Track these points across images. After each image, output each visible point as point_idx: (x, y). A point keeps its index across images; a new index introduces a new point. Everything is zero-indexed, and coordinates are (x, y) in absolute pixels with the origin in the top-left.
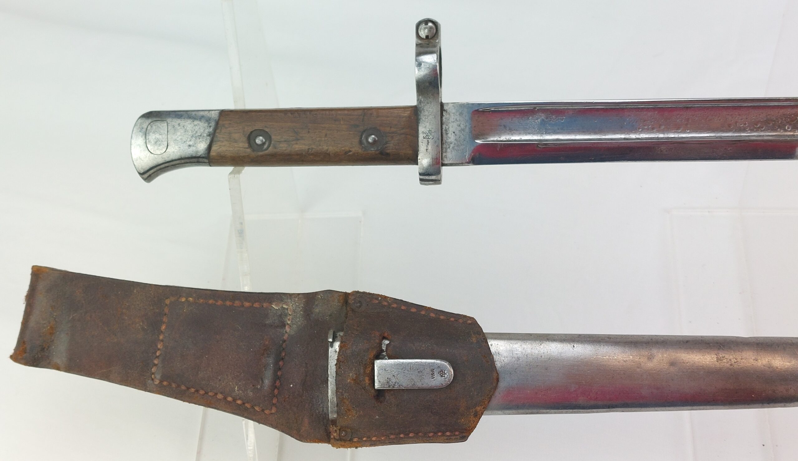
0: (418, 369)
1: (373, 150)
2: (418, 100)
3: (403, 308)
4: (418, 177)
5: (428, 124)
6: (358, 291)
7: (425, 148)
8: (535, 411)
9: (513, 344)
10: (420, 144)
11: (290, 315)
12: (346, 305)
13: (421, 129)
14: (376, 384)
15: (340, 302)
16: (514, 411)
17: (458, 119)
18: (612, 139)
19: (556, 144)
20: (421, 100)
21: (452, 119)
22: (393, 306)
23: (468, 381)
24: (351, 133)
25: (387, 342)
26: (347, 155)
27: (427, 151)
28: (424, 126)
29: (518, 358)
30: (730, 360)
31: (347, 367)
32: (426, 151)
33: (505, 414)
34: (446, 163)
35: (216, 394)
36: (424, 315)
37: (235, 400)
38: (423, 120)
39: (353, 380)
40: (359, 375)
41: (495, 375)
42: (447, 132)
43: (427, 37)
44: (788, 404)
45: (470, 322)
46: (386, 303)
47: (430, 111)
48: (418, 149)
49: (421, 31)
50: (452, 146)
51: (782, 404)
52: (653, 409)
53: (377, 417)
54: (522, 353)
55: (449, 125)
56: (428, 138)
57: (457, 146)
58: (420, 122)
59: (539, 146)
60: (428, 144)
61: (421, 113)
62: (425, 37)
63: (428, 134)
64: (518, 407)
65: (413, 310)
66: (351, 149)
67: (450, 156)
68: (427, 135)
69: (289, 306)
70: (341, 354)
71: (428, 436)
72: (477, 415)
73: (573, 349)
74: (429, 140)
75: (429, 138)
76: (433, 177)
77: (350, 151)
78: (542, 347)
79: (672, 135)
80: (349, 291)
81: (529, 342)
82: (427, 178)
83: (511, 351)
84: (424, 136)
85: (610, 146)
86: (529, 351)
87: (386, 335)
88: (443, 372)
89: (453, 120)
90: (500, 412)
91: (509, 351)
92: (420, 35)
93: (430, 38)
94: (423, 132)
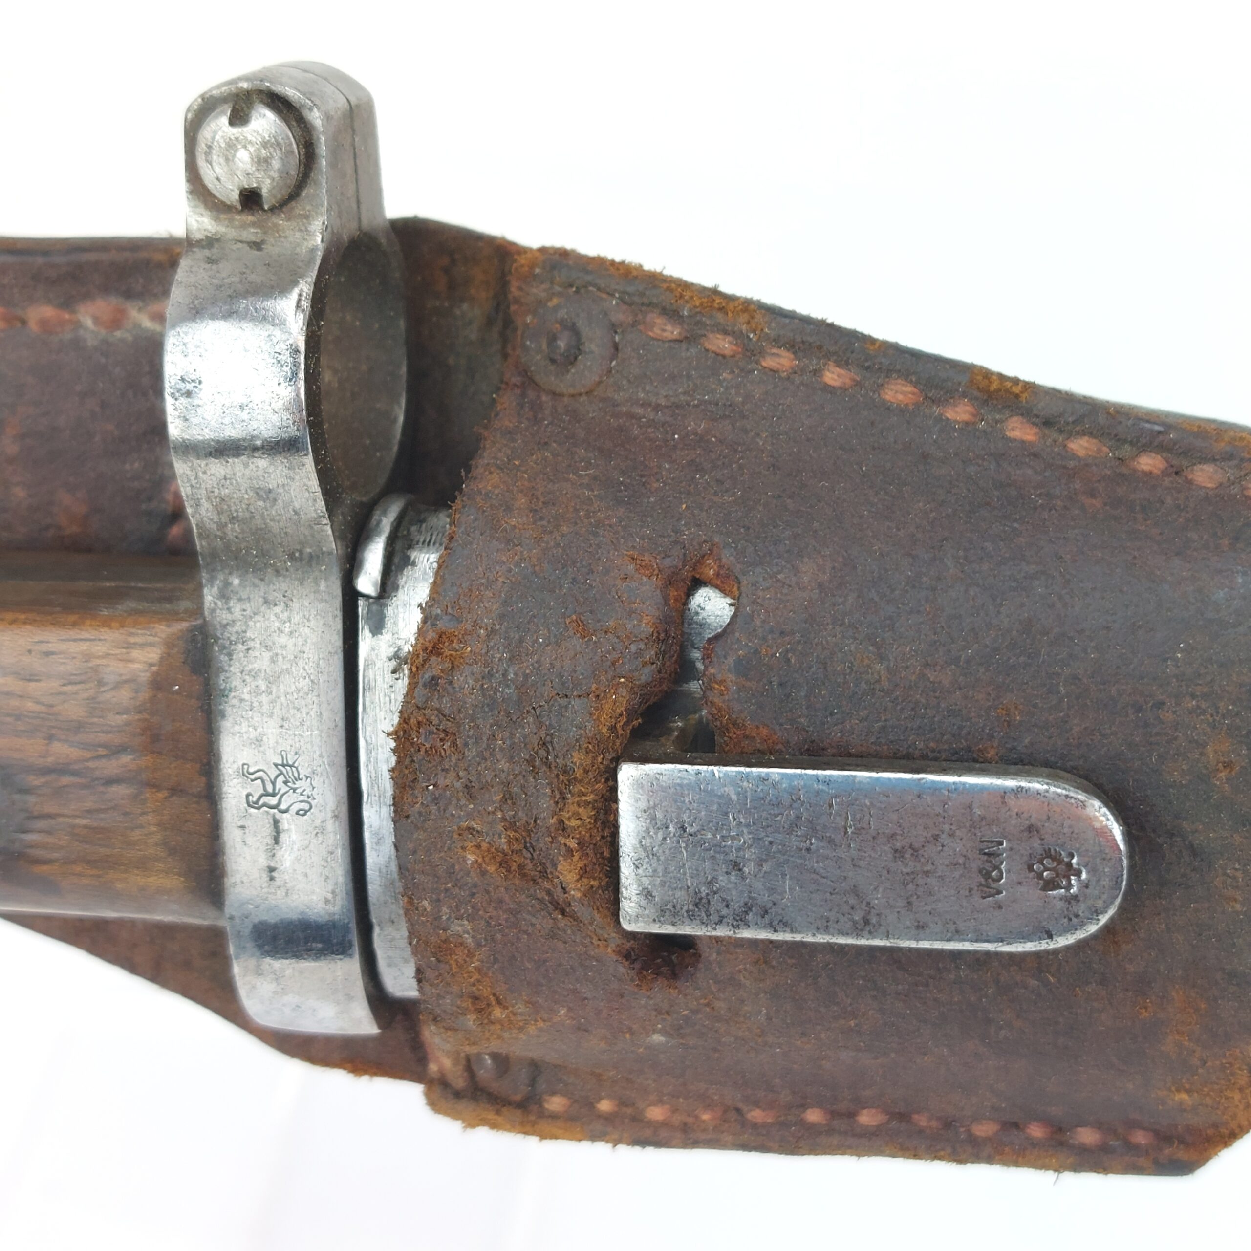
5: (271, 729)
7: (263, 861)
10: (231, 835)
14: (625, 906)
27: (272, 879)
28: (253, 734)
32: (265, 876)
38: (242, 700)
47: (284, 647)
49: (210, 161)
58: (229, 710)
60: (276, 840)
61: (230, 655)
62: (235, 196)
63: (274, 783)
68: (270, 789)
74: (284, 815)
75: (283, 807)
84: (248, 795)
92: (210, 186)
93: (272, 209)
94: (245, 773)
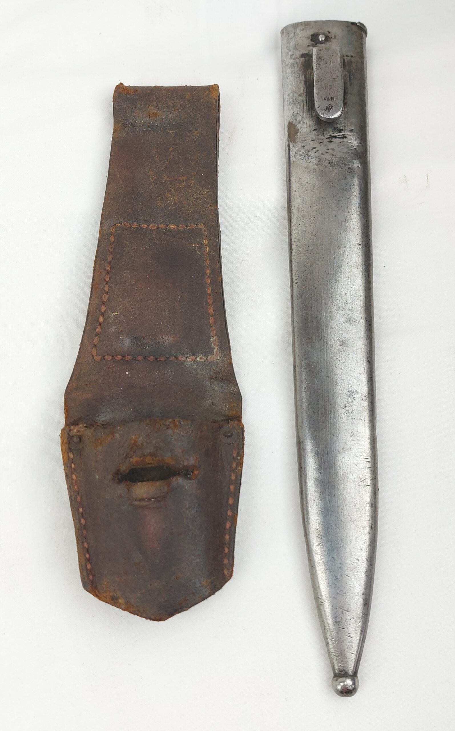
3: (232, 487)
6: (245, 431)
11: (207, 358)
12: (226, 419)
15: (229, 413)
22: (233, 475)
35: (107, 293)
36: (227, 514)
37: (103, 314)
45: (226, 573)
46: (234, 466)
53: (97, 477)
65: (231, 501)
69: (216, 356)
71: (84, 542)
80: (243, 421)
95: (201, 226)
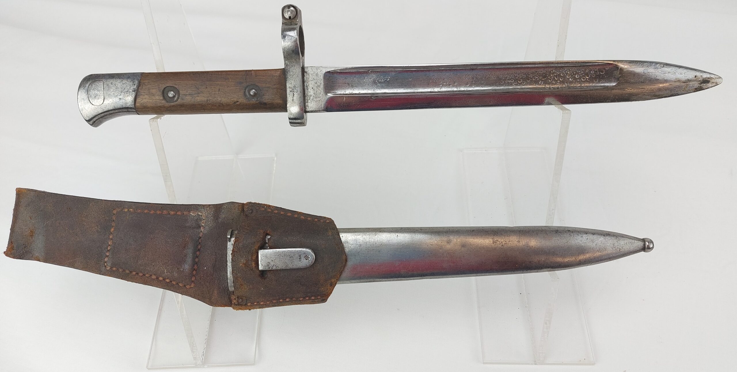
0: (290, 255)
1: (254, 101)
2: (285, 64)
3: (282, 213)
4: (288, 121)
5: (293, 82)
6: (251, 202)
7: (292, 99)
8: (372, 280)
9: (357, 235)
10: (288, 96)
11: (204, 219)
12: (243, 212)
13: (288, 85)
14: (260, 267)
15: (239, 210)
16: (358, 281)
17: (315, 78)
18: (422, 92)
19: (384, 96)
20: (287, 64)
21: (310, 79)
22: (275, 212)
23: (326, 262)
24: (237, 88)
25: (269, 237)
26: (236, 104)
28: (291, 83)
29: (360, 245)
30: (502, 242)
31: (239, 255)
32: (292, 101)
33: (352, 283)
34: (308, 110)
35: (151, 275)
36: (296, 218)
37: (164, 279)
38: (289, 78)
39: (244, 264)
40: (248, 261)
41: (344, 257)
42: (308, 87)
43: (290, 17)
44: (539, 271)
45: (328, 221)
46: (269, 210)
47: (294, 71)
48: (287, 100)
49: (285, 13)
50: (312, 98)
51: (536, 271)
52: (451, 276)
53: (262, 289)
54: (363, 241)
55: (308, 83)
56: (293, 92)
57: (315, 98)
58: (288, 80)
59: (372, 98)
60: (294, 96)
61: (288, 73)
62: (288, 18)
64: (360, 278)
65: (289, 214)
66: (238, 100)
67: (311, 105)
68: (293, 89)
69: (203, 214)
70: (235, 246)
71: (299, 300)
72: (332, 285)
73: (397, 238)
74: (295, 93)
76: (299, 121)
77: (238, 102)
78: (376, 237)
79: (462, 89)
80: (245, 203)
81: (368, 233)
82: (295, 121)
83: (356, 240)
84: (290, 90)
85: (420, 97)
86: (368, 240)
87: (268, 232)
88: (307, 256)
89: (312, 79)
90: (348, 282)
91: (354, 240)
92: (285, 16)
93: (292, 19)
94: (290, 87)
95: (115, 212)
